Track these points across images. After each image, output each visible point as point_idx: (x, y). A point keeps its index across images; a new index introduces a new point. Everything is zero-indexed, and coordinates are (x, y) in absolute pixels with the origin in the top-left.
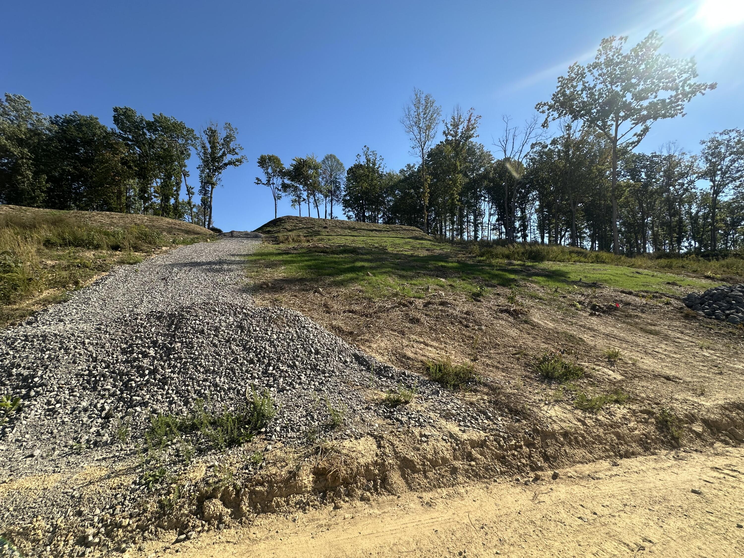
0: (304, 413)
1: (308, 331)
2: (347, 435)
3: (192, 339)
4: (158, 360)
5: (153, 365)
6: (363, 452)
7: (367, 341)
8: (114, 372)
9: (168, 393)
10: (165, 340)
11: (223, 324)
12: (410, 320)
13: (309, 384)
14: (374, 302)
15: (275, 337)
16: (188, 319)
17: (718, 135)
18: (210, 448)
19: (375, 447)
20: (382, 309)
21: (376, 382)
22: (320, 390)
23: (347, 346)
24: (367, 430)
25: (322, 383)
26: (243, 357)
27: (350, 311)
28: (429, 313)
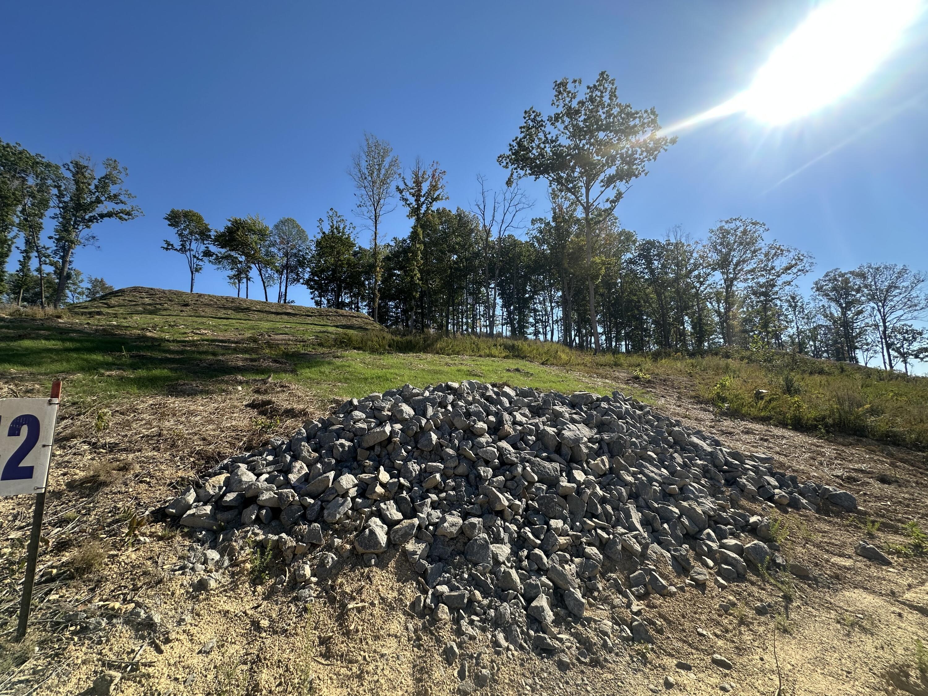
17: (723, 224)
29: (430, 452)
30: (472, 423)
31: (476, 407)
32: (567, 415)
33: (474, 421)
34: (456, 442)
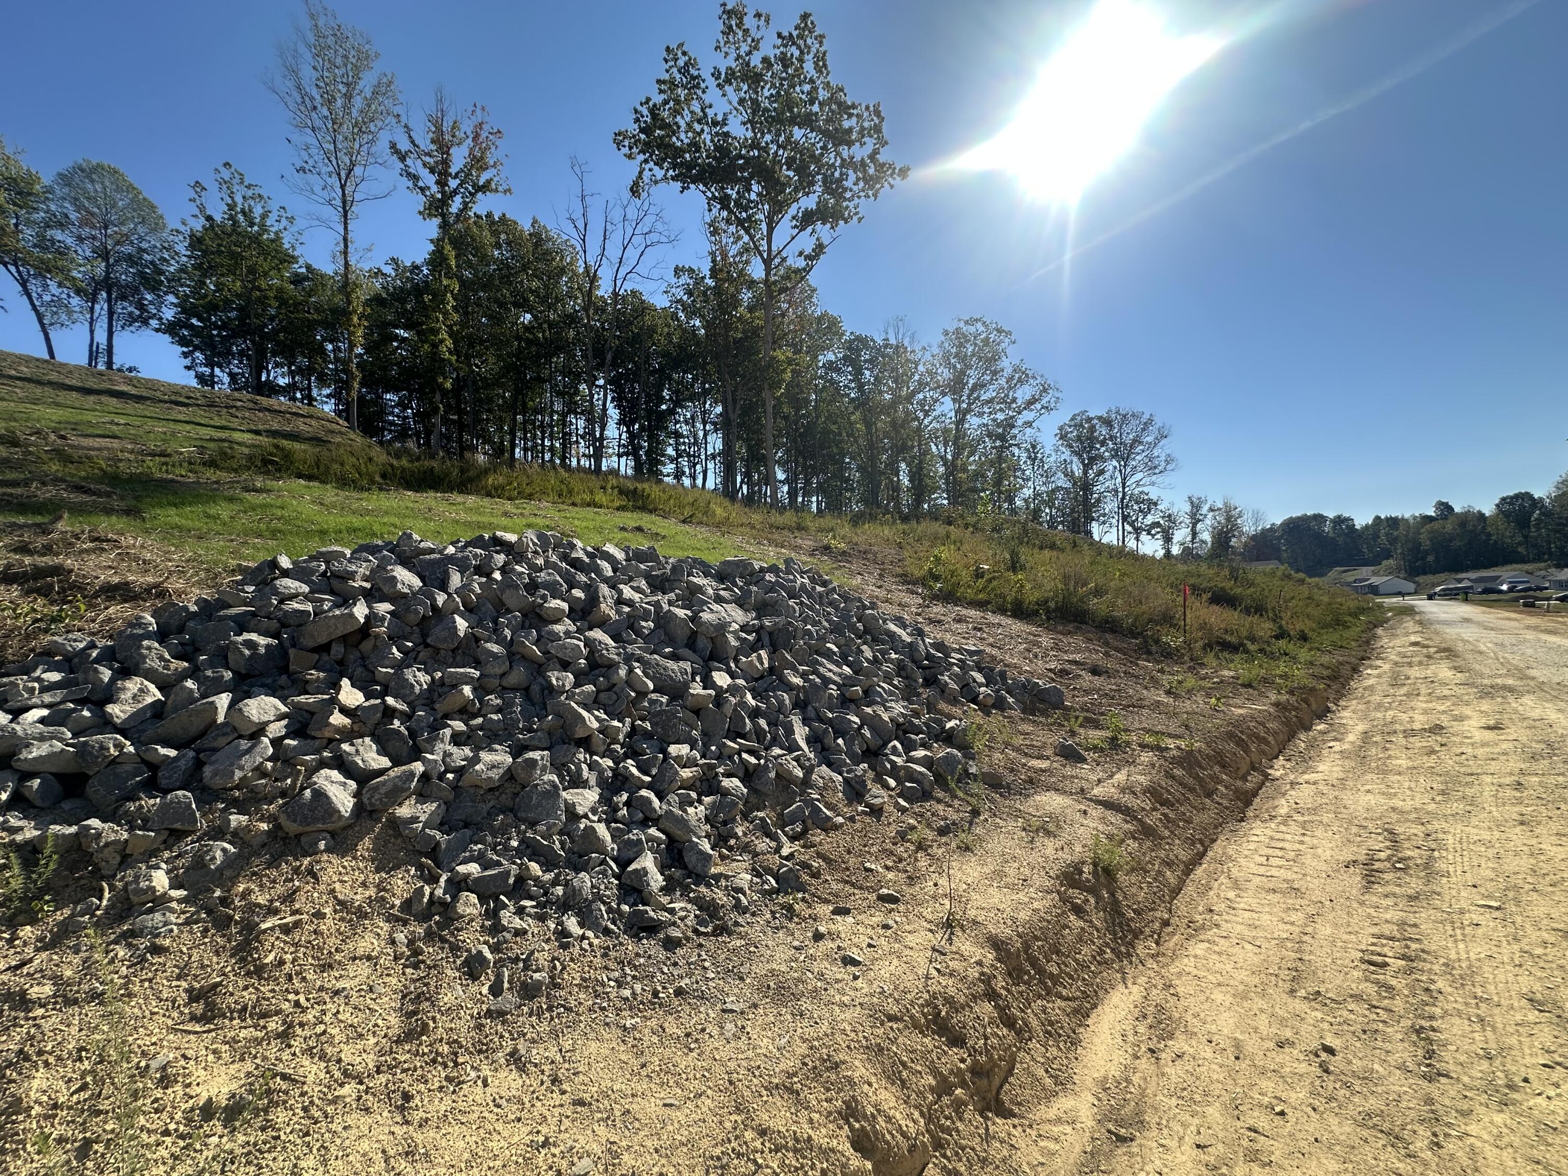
29: (453, 651)
30: (539, 600)
31: (549, 574)
32: (710, 591)
33: (544, 598)
34: (508, 633)
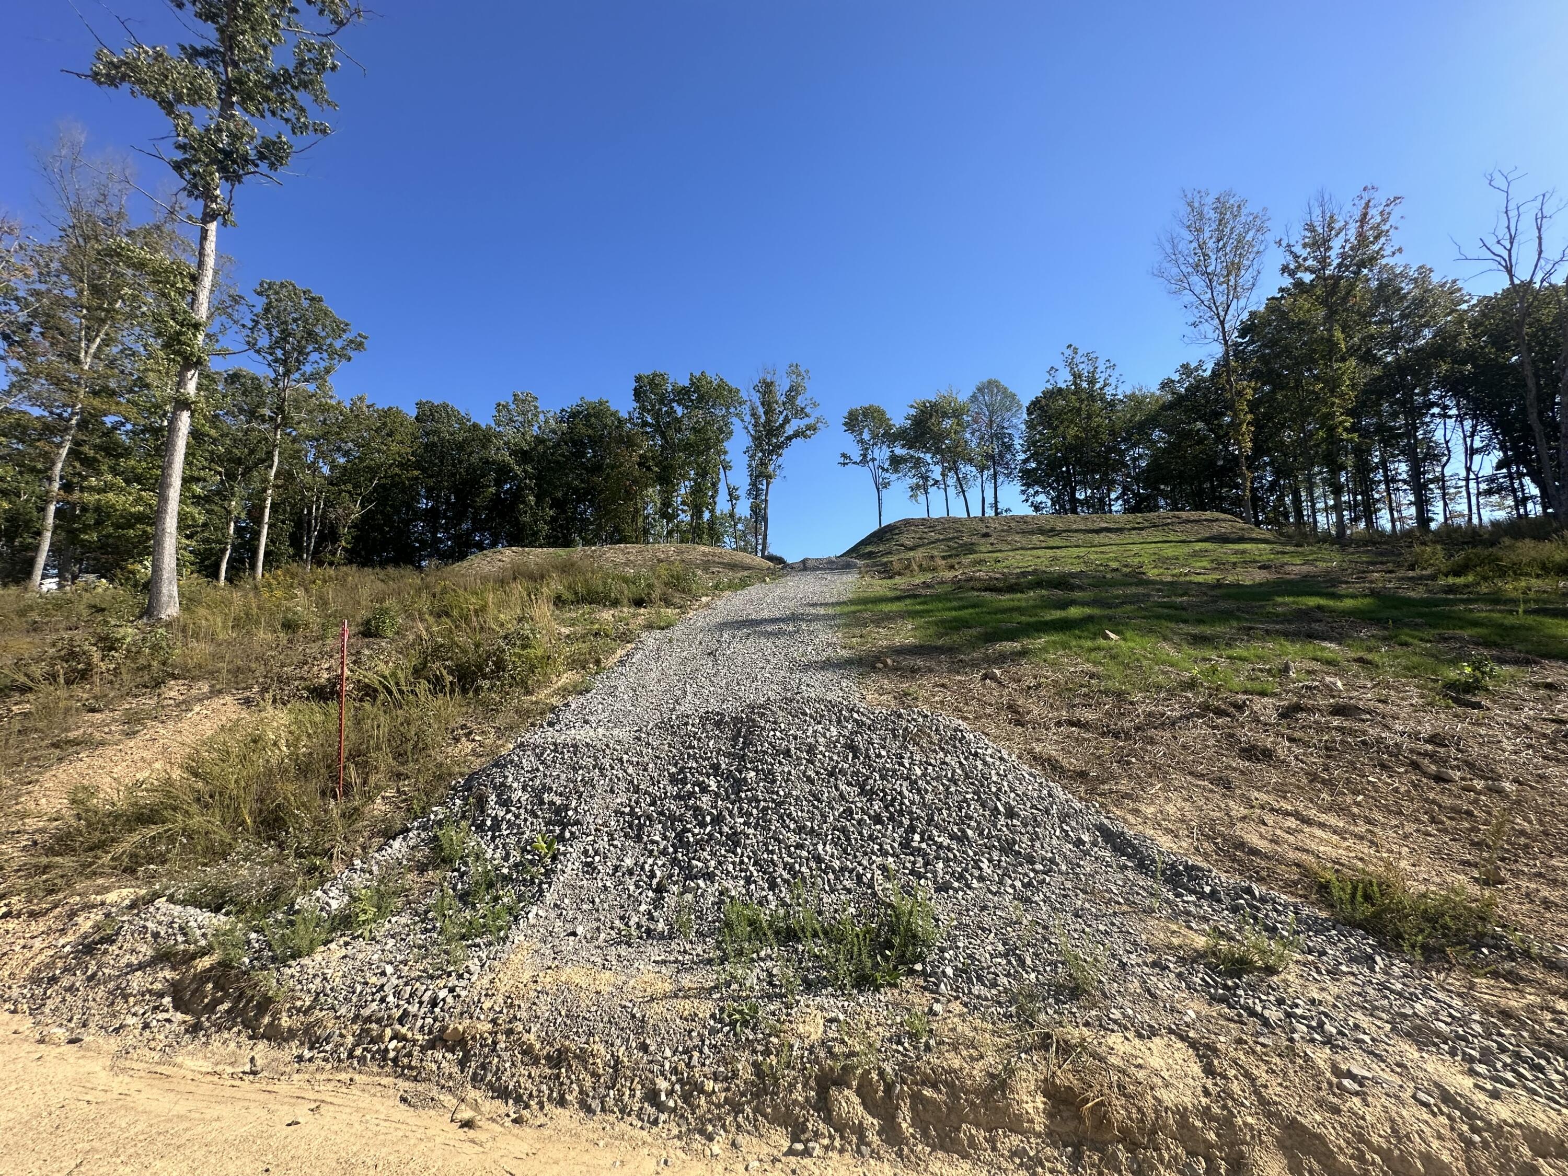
0: (1001, 948)
1: (985, 763)
2: (1115, 1022)
3: (772, 765)
4: (723, 800)
5: (716, 808)
6: (1166, 1074)
7: (1126, 796)
8: (662, 813)
9: (742, 862)
10: (731, 764)
11: (821, 740)
12: (1243, 750)
13: (1001, 882)
14: (1131, 703)
15: (919, 772)
16: (763, 729)
18: (823, 983)
19: (1196, 1069)
20: (1154, 721)
21: (1167, 901)
22: (1028, 901)
23: (1077, 805)
24: (1168, 1020)
25: (1030, 884)
26: (862, 809)
27: (1072, 724)
28: (1297, 735)
